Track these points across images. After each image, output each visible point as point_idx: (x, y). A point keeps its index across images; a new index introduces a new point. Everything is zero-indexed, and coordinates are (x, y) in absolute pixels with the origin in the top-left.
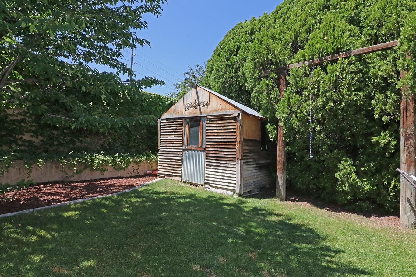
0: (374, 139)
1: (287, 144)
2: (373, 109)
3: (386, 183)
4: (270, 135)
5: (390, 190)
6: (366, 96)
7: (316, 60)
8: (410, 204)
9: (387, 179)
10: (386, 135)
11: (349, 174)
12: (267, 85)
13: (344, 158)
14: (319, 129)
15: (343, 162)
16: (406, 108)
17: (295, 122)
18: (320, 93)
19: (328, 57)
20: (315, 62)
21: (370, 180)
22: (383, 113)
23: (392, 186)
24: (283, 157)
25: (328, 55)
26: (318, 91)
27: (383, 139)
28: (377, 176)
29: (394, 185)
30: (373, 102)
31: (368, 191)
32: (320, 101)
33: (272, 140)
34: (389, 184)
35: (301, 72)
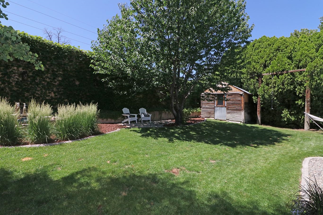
0: (296, 102)
1: (262, 104)
2: (296, 92)
3: (300, 117)
4: (254, 101)
5: (302, 120)
6: (294, 87)
7: (275, 73)
8: (308, 123)
9: (301, 116)
10: (300, 101)
11: (287, 114)
12: (254, 81)
13: (285, 109)
14: (276, 99)
15: (284, 111)
16: (308, 92)
17: (266, 96)
18: (276, 86)
19: (279, 72)
20: (274, 74)
21: (295, 116)
22: (300, 93)
23: (302, 118)
24: (260, 109)
25: (279, 71)
26: (276, 85)
27: (299, 102)
28: (297, 115)
29: (303, 118)
30: (296, 89)
31: (293, 120)
32: (276, 89)
33: (255, 102)
34: (301, 118)
35: (268, 78)
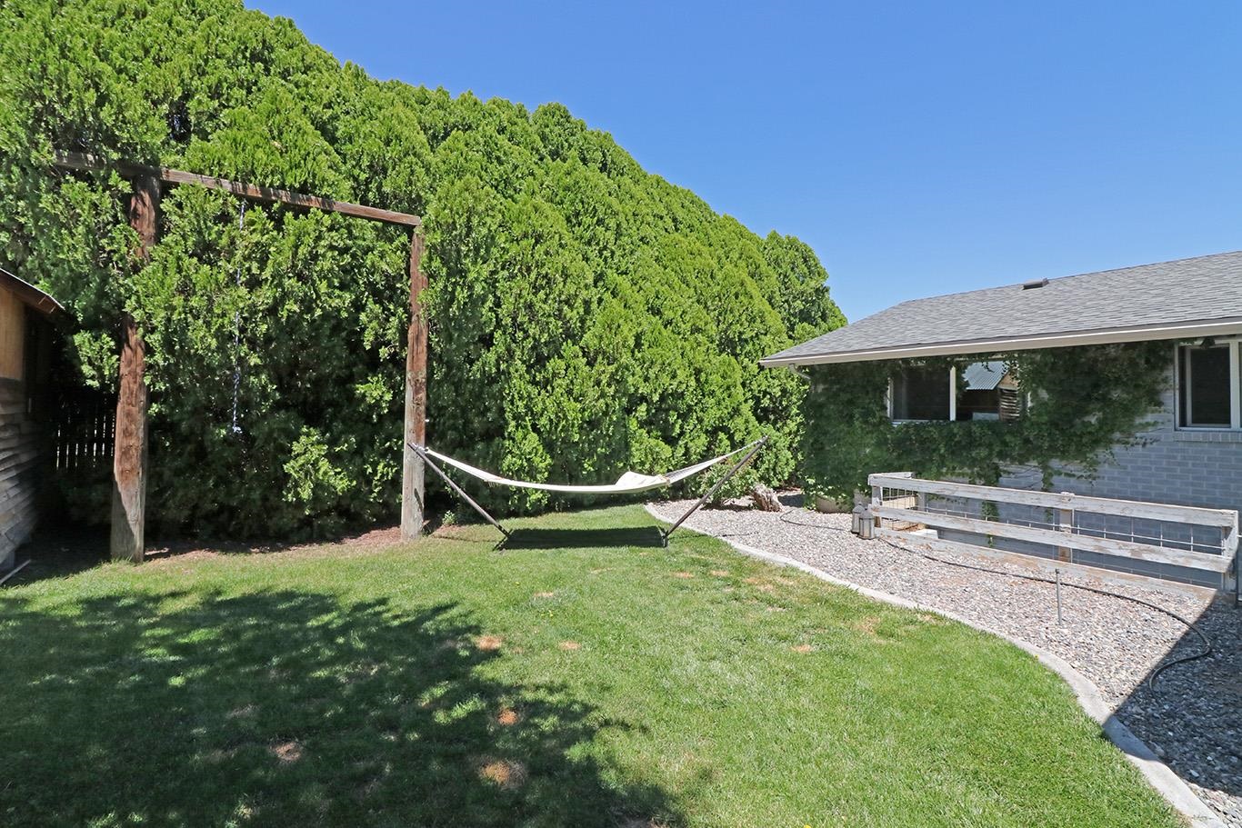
0: (361, 389)
1: (153, 397)
2: (363, 330)
3: (370, 470)
4: (86, 369)
5: (374, 482)
6: (354, 303)
7: (253, 190)
8: (418, 499)
9: (371, 464)
10: (377, 382)
11: (317, 461)
13: (305, 430)
14: (258, 361)
15: (303, 439)
16: (417, 338)
18: (267, 274)
19: (282, 193)
20: (250, 193)
21: (348, 470)
22: (379, 342)
23: (379, 475)
24: (141, 435)
25: (283, 187)
26: (262, 269)
27: (373, 390)
28: (358, 460)
29: (382, 473)
30: (363, 317)
31: (343, 492)
32: (265, 296)
33: (96, 384)
34: (375, 472)
